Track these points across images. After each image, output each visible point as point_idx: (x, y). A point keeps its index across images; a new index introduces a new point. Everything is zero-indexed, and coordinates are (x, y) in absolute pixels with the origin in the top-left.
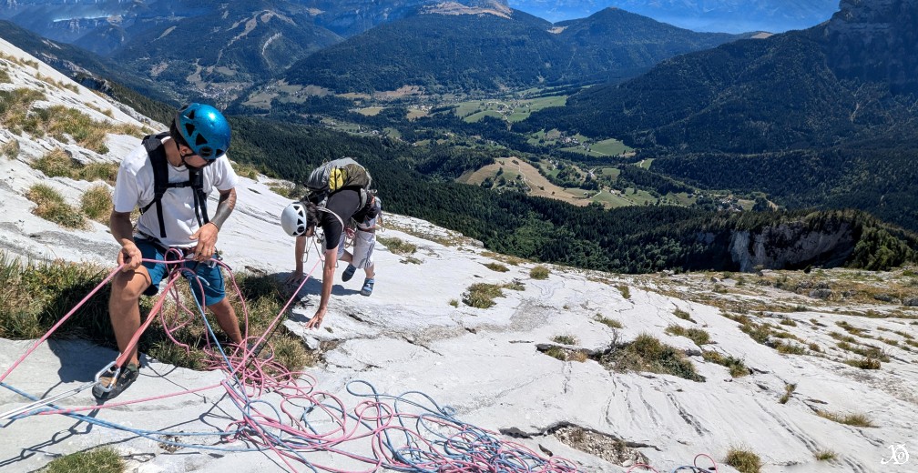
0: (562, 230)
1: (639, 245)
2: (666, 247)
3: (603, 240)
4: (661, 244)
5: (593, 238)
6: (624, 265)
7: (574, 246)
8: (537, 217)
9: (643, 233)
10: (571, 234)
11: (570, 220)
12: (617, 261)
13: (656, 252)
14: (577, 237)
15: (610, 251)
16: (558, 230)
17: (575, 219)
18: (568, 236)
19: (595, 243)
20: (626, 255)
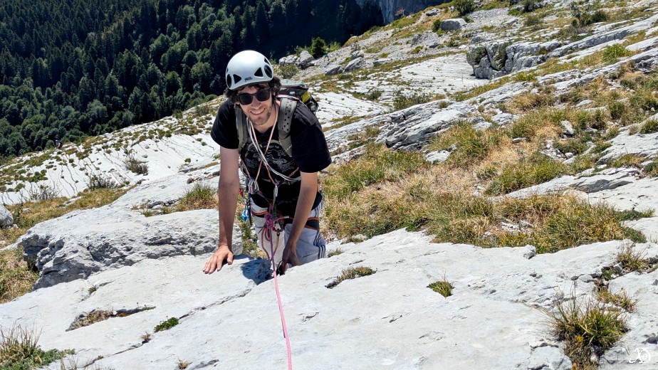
2: (195, 28)
6: (117, 107)
12: (96, 106)
13: (177, 47)
15: (66, 89)
19: (19, 83)
20: (111, 82)
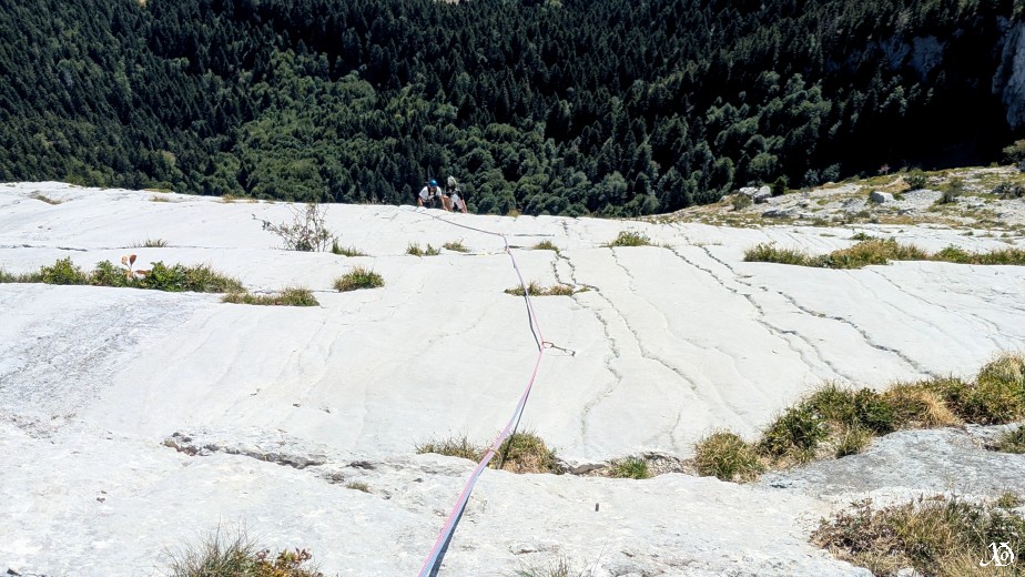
0: (407, 102)
1: (682, 112)
2: (776, 104)
3: (556, 110)
4: (759, 95)
5: (522, 112)
6: (641, 188)
7: (459, 151)
8: (308, 71)
9: (692, 67)
10: (442, 110)
11: (430, 58)
12: (616, 181)
13: (743, 126)
14: (464, 119)
15: (584, 148)
16: (394, 103)
17: (445, 52)
18: (433, 118)
19: (530, 128)
20: (643, 154)
